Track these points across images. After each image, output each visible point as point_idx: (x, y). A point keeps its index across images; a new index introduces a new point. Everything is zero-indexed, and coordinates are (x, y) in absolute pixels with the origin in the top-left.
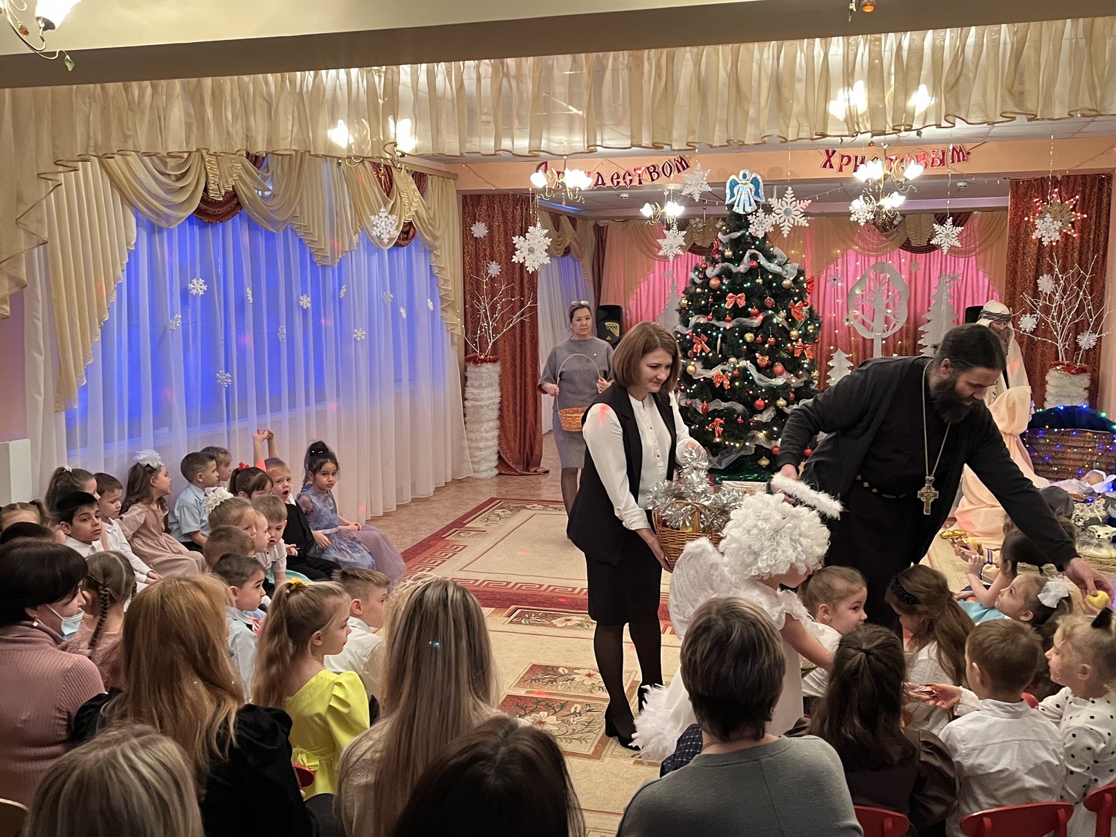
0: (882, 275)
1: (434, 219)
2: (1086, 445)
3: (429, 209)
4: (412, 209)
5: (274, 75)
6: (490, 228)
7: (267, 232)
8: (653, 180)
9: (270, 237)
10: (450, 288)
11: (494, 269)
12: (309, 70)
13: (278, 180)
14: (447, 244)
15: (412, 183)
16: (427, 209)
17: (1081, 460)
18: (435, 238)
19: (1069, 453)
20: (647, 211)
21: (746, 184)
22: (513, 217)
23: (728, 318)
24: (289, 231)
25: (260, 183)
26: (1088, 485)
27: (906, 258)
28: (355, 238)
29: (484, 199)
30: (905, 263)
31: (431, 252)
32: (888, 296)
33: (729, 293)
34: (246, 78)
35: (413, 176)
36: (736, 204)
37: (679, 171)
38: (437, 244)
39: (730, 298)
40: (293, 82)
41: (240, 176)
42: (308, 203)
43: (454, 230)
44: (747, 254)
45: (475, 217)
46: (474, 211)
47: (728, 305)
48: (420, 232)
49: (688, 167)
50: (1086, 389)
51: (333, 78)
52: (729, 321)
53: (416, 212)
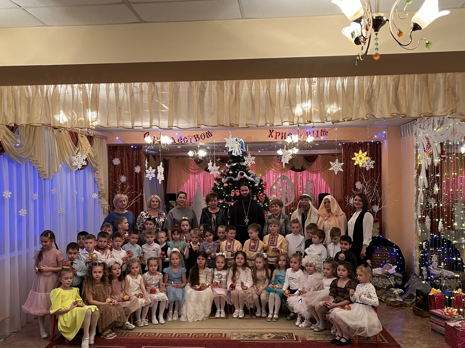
0: (284, 181)
1: (97, 157)
2: (383, 253)
3: (95, 152)
4: (87, 152)
5: (32, 86)
6: (121, 160)
7: (17, 163)
8: (197, 141)
9: (19, 166)
10: (103, 188)
11: (123, 179)
12: (51, 84)
13: (23, 138)
14: (102, 168)
15: (87, 141)
16: (94, 152)
17: (381, 259)
18: (97, 165)
19: (376, 256)
20: (191, 154)
21: (237, 143)
22: (132, 156)
23: (232, 200)
24: (28, 163)
25: (14, 140)
26: (386, 270)
27: (293, 174)
28: (60, 166)
29: (119, 148)
30: (293, 176)
31: (95, 171)
32: (286, 189)
33: (232, 190)
34: (16, 87)
35: (87, 137)
36: (233, 152)
37: (208, 137)
38: (98, 168)
39: (233, 192)
40: (42, 91)
41: (4, 136)
42: (38, 149)
43: (105, 162)
44: (239, 173)
45: (114, 156)
46: (114, 153)
47: (232, 195)
48: (90, 163)
49: (212, 136)
50: (378, 229)
51: (64, 89)
52: (233, 202)
53: (89, 154)
